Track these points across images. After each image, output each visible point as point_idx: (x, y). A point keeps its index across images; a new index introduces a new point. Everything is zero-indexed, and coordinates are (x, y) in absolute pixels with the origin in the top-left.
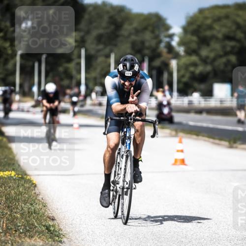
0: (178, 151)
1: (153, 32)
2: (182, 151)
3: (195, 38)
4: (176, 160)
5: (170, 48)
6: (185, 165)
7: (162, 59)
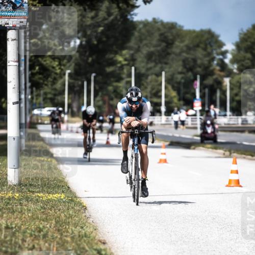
0: (232, 172)
1: (205, 49)
2: (237, 172)
3: (249, 55)
4: (230, 181)
5: (223, 66)
6: (241, 186)
7: (215, 77)
